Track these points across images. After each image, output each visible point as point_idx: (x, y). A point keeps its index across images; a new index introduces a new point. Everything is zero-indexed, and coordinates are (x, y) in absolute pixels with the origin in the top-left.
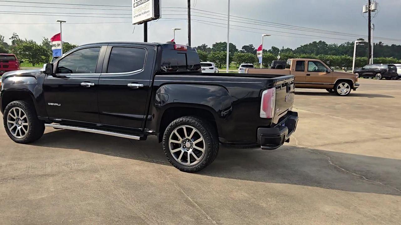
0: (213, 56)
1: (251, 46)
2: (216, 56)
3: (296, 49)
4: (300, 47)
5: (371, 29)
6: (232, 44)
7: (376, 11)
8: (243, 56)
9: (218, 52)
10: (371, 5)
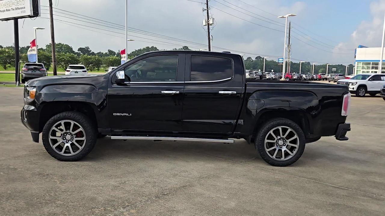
0: (59, 58)
1: (88, 48)
2: (61, 57)
3: (131, 53)
4: (135, 51)
5: (210, 40)
6: (68, 46)
7: (213, 25)
8: (90, 58)
9: (63, 53)
10: (210, 19)
